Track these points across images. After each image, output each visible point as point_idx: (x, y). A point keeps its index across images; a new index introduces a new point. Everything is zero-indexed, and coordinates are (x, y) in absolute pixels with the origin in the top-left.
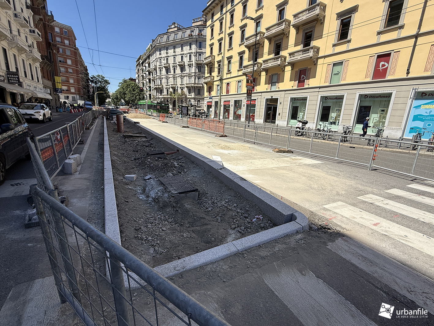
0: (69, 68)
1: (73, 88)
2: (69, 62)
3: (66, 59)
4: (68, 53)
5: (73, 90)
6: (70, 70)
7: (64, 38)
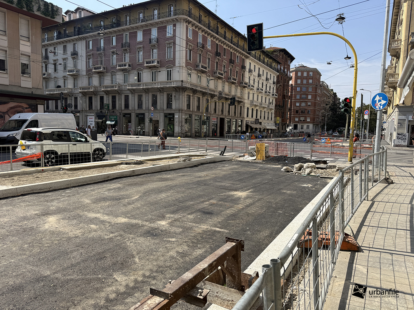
1: (309, 118)
2: (310, 97)
3: (307, 95)
4: (310, 90)
5: (308, 120)
6: (309, 104)
7: (309, 79)
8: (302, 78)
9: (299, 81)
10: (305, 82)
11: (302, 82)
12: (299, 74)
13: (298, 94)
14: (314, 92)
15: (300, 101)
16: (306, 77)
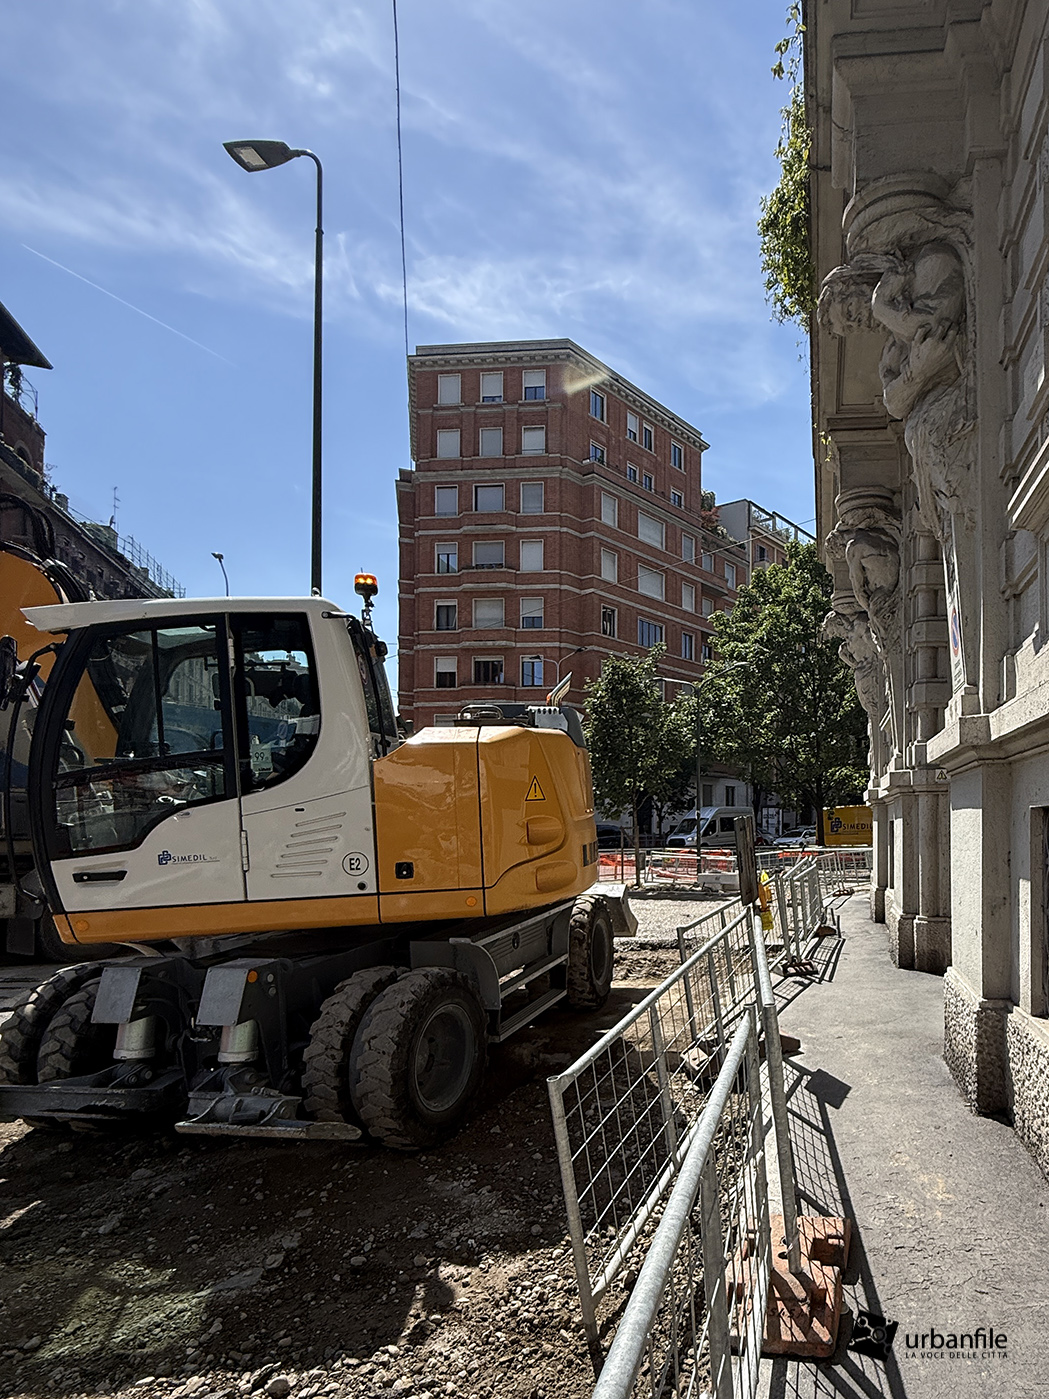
0: (527, 593)
2: (532, 558)
3: (512, 542)
4: (531, 503)
6: (532, 608)
7: (519, 419)
8: (469, 421)
9: (448, 444)
10: (491, 443)
11: (470, 446)
12: (449, 391)
13: (440, 538)
14: (562, 522)
15: (461, 588)
16: (500, 410)
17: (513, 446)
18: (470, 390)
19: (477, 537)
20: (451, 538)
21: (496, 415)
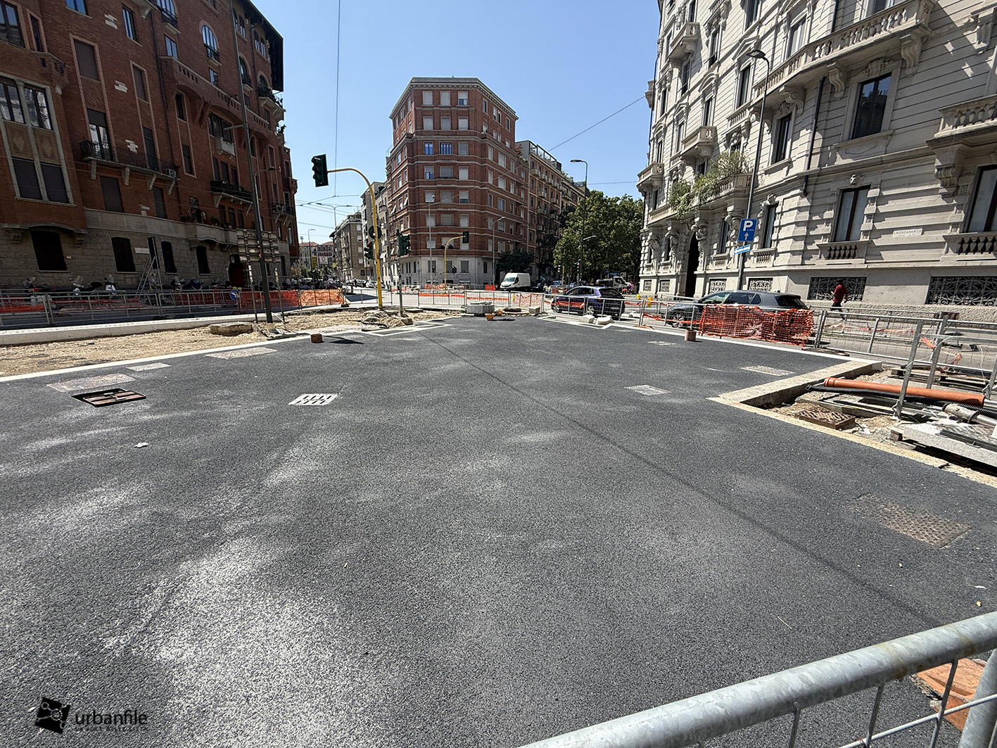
0: (462, 189)
2: (464, 175)
3: (456, 168)
4: (463, 152)
6: (464, 195)
7: (457, 114)
8: (437, 113)
9: (428, 124)
10: (446, 125)
11: (437, 125)
12: (428, 99)
13: (427, 165)
14: (475, 159)
15: (436, 186)
16: (449, 109)
17: (455, 126)
18: (437, 99)
19: (441, 164)
20: (431, 165)
21: (447, 111)
